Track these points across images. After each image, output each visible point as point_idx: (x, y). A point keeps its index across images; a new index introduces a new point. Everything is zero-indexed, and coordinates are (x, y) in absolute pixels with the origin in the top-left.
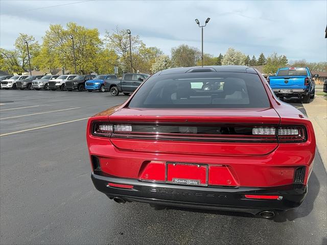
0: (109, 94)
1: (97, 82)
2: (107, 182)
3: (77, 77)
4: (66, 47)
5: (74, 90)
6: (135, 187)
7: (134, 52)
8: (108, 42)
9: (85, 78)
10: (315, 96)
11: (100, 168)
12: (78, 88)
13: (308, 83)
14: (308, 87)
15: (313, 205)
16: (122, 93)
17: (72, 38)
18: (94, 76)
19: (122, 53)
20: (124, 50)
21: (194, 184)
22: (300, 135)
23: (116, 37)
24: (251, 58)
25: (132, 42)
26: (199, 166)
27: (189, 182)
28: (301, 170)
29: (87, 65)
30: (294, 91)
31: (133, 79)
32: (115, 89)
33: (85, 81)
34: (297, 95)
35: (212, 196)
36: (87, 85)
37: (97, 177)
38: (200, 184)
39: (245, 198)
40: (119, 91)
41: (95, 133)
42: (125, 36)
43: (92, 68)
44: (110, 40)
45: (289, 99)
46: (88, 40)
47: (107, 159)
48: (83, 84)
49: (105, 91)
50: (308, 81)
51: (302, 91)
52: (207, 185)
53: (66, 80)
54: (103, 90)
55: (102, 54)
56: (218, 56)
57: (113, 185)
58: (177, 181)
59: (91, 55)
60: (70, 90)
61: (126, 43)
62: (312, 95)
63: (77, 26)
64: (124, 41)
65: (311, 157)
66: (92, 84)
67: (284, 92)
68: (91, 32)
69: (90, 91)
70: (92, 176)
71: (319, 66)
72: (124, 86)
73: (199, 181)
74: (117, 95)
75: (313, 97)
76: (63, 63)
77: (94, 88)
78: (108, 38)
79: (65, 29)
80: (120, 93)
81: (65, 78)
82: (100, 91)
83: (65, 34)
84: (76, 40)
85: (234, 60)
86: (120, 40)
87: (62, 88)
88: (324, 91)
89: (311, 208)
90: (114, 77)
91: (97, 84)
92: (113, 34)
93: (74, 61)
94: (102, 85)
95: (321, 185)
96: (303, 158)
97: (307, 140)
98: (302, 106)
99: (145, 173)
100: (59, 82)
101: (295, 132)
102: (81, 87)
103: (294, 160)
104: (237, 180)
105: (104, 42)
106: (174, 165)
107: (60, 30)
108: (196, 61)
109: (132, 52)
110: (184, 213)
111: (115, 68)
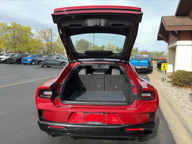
0: (37, 66)
1: (29, 59)
2: (48, 125)
3: (16, 56)
4: (9, 36)
5: (14, 63)
6: (66, 127)
7: (54, 41)
8: (37, 35)
9: (22, 56)
10: (153, 69)
11: (43, 117)
12: (17, 62)
13: (149, 63)
14: (150, 66)
15: (157, 131)
16: (46, 66)
17: (14, 31)
18: (28, 55)
19: (46, 42)
20: (47, 40)
21: (99, 124)
22: (151, 96)
23: (42, 32)
24: (120, 48)
25: (53, 36)
26: (102, 114)
27: (97, 123)
28: (153, 114)
29: (23, 48)
30: (143, 67)
31: (53, 57)
32: (41, 63)
33: (22, 58)
34: (145, 69)
35: (109, 130)
36: (23, 60)
37: (41, 122)
38: (102, 124)
39: (126, 130)
40: (44, 65)
41: (41, 96)
42: (48, 32)
43: (26, 50)
44: (39, 34)
45: (140, 71)
46: (24, 33)
47: (49, 112)
48: (20, 60)
49: (35, 65)
50: (149, 62)
51: (147, 67)
52: (106, 124)
53: (8, 57)
54: (34, 64)
55: (33, 41)
56: (102, 46)
57: (52, 127)
58: (90, 123)
59: (26, 42)
60: (11, 63)
61: (49, 36)
62: (151, 69)
63: (17, 24)
64: (47, 34)
65: (157, 107)
66: (26, 60)
67: (138, 68)
68: (26, 28)
69: (25, 64)
70: (38, 122)
71: (154, 53)
72: (47, 62)
73: (102, 122)
74: (43, 67)
75: (152, 71)
76: (7, 46)
77: (27, 62)
78: (37, 33)
79: (9, 25)
80: (44, 66)
81: (8, 55)
82: (31, 64)
83: (9, 28)
84: (16, 32)
85: (111, 49)
86: (45, 34)
87: (5, 62)
88: (157, 67)
89: (157, 133)
90: (41, 56)
91: (29, 60)
92: (41, 31)
93: (14, 45)
94: (33, 60)
95: (160, 120)
96: (153, 108)
97: (155, 99)
98: (147, 75)
99: (72, 119)
100: (4, 58)
101: (149, 95)
102: (19, 61)
103: (148, 110)
104: (122, 121)
105: (35, 35)
106: (88, 114)
107: (5, 26)
108: (90, 48)
109: (52, 41)
110: (91, 140)
111: (41, 50)
